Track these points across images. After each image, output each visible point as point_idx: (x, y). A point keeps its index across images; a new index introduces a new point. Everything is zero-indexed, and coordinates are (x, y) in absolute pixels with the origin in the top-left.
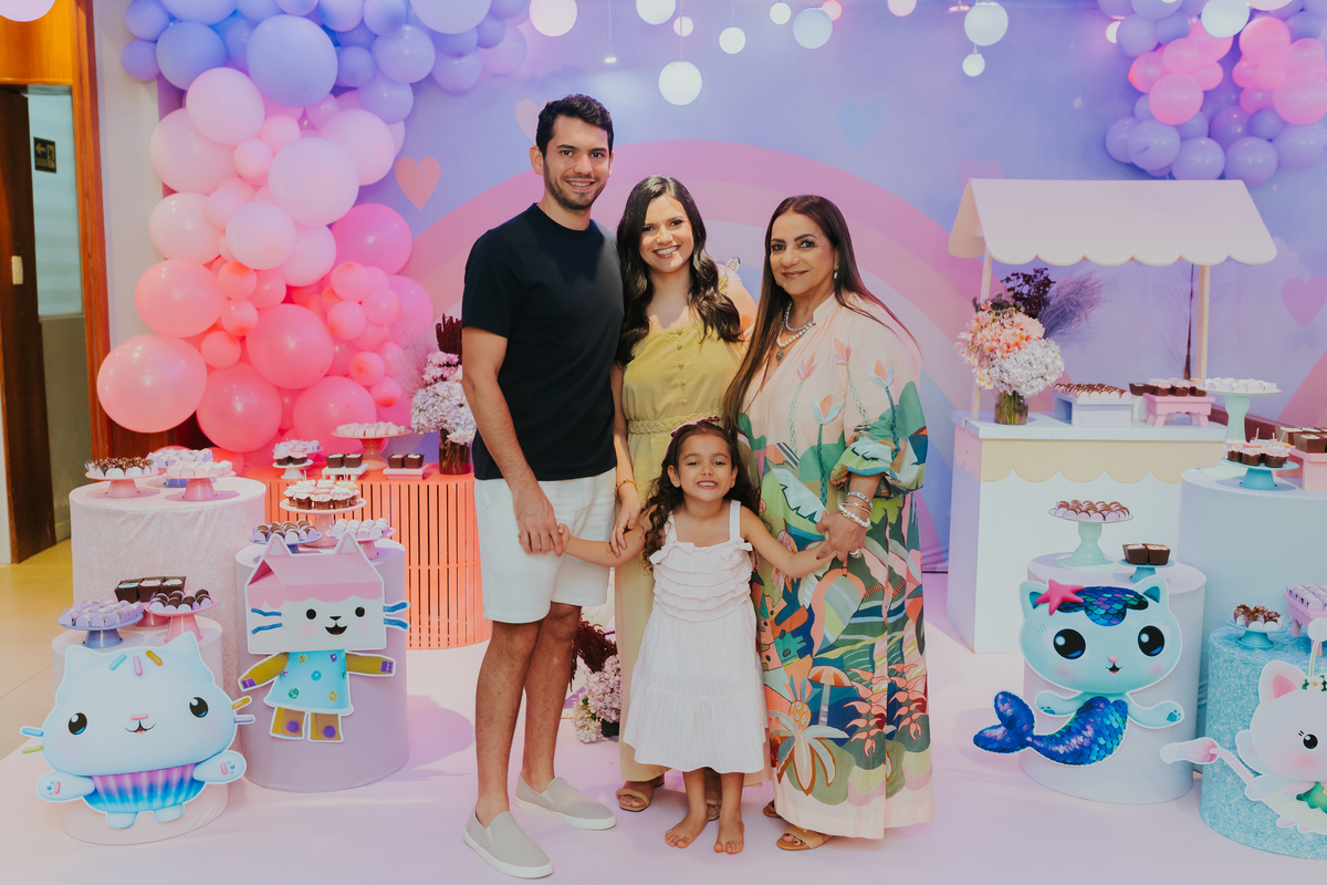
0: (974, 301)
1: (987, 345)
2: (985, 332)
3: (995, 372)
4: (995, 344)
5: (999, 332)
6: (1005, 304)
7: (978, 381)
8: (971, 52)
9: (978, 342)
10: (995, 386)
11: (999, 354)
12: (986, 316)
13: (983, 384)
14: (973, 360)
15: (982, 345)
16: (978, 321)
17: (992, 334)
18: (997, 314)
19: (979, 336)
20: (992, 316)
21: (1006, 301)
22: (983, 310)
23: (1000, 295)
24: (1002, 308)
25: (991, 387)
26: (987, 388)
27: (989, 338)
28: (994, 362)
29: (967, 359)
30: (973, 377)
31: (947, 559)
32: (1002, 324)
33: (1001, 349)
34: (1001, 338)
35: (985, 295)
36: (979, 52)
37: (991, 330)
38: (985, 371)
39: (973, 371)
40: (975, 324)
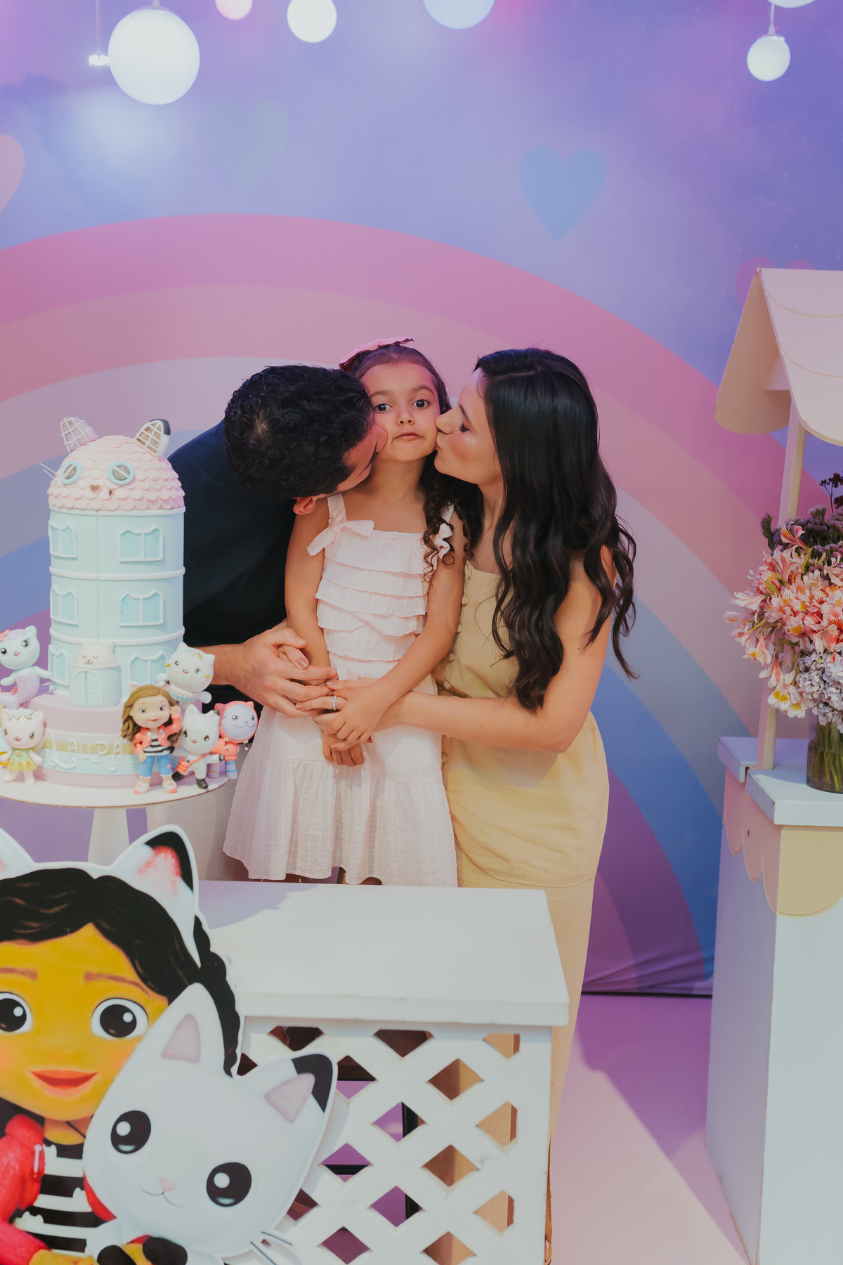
0: (766, 524)
1: (793, 623)
2: (788, 593)
3: (812, 684)
4: (810, 622)
5: (818, 594)
6: (831, 533)
7: (772, 700)
8: (764, 32)
9: (772, 616)
10: (809, 711)
11: (819, 644)
12: (794, 560)
13: (784, 706)
14: (763, 653)
15: (781, 620)
16: (773, 568)
17: (805, 598)
18: (816, 555)
19: (776, 602)
20: (801, 561)
21: (834, 527)
22: (786, 546)
23: (821, 513)
24: (824, 541)
25: (800, 713)
26: (791, 714)
27: (798, 607)
28: (808, 661)
29: (751, 650)
30: (763, 688)
31: (710, 974)
32: (827, 578)
33: (824, 632)
34: (825, 609)
35: (788, 511)
36: (778, 33)
37: (799, 589)
38: (789, 678)
39: (763, 675)
40: (768, 575)
